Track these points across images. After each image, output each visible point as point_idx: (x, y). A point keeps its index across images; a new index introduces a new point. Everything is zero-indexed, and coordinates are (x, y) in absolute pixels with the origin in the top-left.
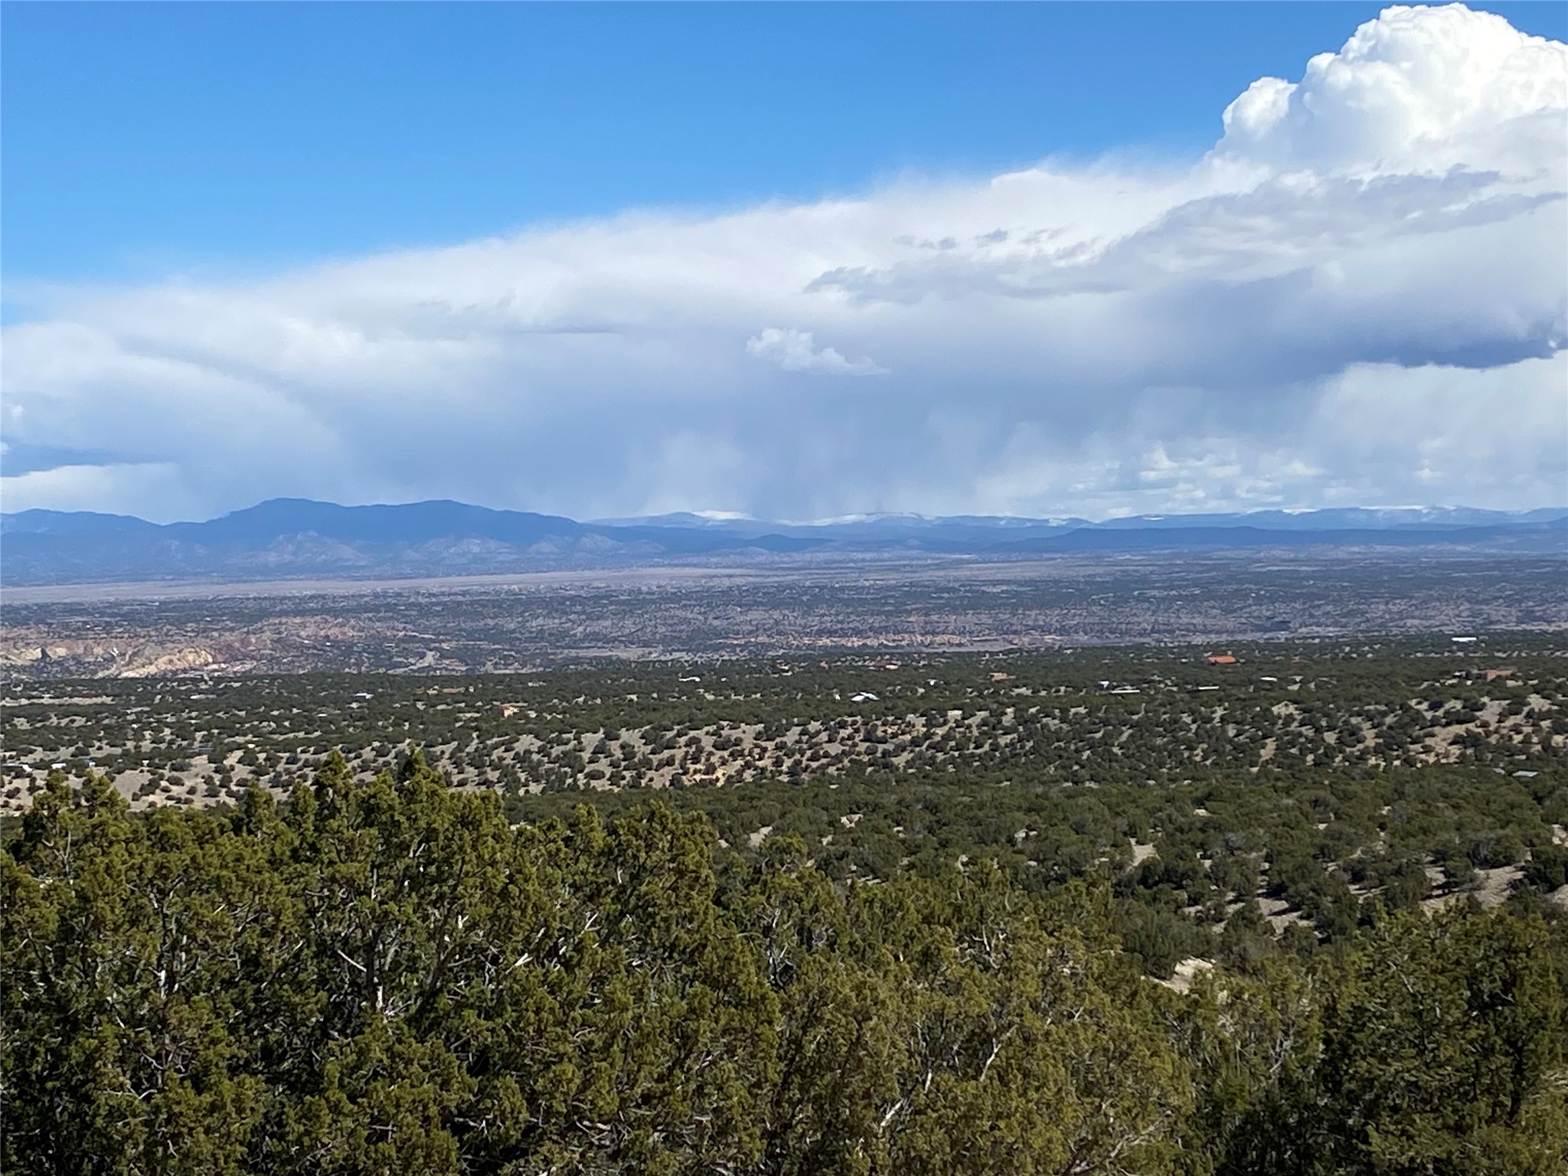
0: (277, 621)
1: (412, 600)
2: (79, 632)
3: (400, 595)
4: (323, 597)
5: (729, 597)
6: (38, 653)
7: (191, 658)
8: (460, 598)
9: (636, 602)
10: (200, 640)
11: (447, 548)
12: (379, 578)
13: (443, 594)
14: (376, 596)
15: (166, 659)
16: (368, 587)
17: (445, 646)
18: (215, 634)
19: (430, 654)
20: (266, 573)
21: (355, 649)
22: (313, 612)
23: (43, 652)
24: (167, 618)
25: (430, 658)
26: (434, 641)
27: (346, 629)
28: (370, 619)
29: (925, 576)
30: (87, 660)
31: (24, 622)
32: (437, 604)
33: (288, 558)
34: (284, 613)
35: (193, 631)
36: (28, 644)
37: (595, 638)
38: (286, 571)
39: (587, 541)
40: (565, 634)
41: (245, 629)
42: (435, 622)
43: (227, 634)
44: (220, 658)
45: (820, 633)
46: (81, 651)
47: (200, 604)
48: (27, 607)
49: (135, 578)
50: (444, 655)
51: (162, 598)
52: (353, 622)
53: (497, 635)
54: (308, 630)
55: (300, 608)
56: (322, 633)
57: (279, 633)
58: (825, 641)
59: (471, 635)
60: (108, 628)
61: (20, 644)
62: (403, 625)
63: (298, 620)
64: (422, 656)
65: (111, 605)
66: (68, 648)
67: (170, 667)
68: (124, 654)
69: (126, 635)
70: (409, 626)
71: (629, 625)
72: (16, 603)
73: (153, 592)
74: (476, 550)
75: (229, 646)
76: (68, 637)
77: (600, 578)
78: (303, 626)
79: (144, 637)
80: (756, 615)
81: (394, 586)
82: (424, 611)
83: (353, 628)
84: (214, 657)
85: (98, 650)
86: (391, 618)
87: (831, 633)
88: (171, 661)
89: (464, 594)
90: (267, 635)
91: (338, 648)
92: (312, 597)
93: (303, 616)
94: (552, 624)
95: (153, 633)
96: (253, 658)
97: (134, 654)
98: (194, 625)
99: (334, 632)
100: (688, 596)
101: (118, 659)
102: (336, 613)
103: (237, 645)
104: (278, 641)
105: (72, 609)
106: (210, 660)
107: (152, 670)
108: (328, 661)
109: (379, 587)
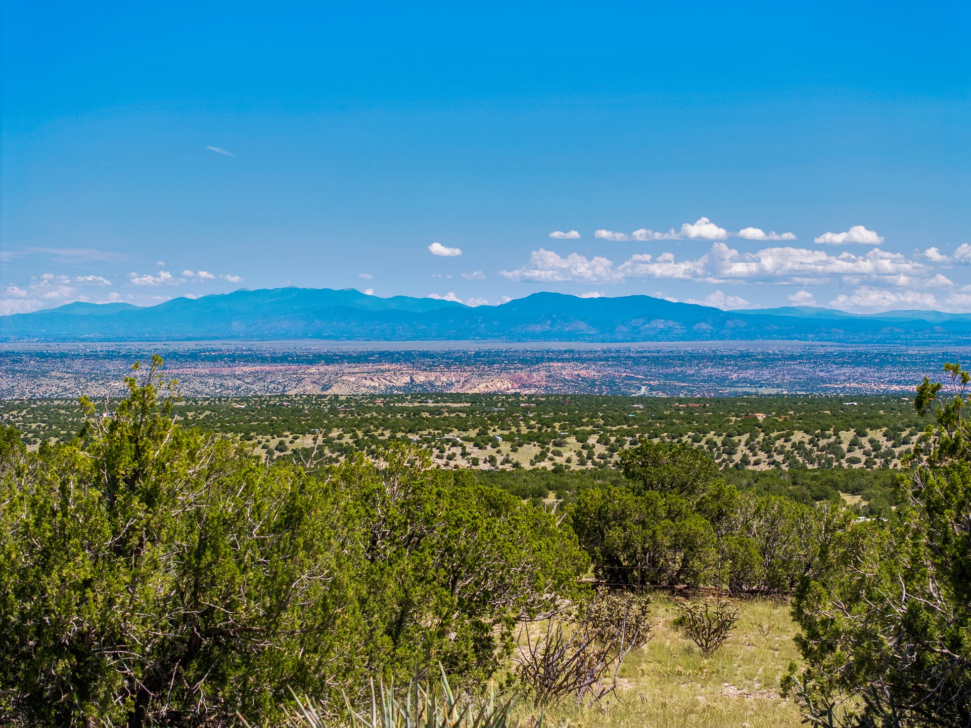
0: (547, 365)
1: (627, 354)
2: (431, 368)
3: (618, 351)
4: (572, 351)
5: (827, 358)
6: (408, 379)
7: (498, 385)
8: (656, 354)
9: (767, 360)
10: (504, 375)
11: (643, 324)
12: (603, 341)
13: (645, 351)
14: (604, 352)
15: (484, 385)
16: (599, 347)
17: (652, 382)
18: (512, 371)
19: (644, 388)
20: (534, 337)
21: (597, 383)
22: (568, 360)
23: (411, 378)
24: (480, 361)
25: (643, 390)
26: (643, 380)
27: (590, 371)
28: (603, 365)
29: (950, 349)
30: (437, 384)
31: (397, 361)
32: (643, 357)
33: (547, 328)
34: (550, 360)
35: (498, 369)
36: (402, 373)
37: (745, 381)
38: (547, 336)
39: (730, 323)
40: (725, 378)
41: (529, 369)
42: (644, 368)
43: (519, 371)
44: (516, 386)
45: (891, 382)
46: (433, 379)
47: (498, 353)
48: (397, 353)
49: (457, 338)
50: (652, 389)
51: (476, 350)
52: (593, 367)
53: (684, 378)
54: (568, 371)
55: (558, 357)
56: (576, 372)
57: (550, 372)
58: (895, 388)
59: (666, 376)
60: (448, 365)
61: (398, 373)
62: (624, 370)
63: (560, 364)
64: (640, 389)
65: (446, 353)
66: (426, 377)
67: (486, 390)
68: (459, 381)
69: (459, 370)
70: (628, 370)
71: (766, 374)
72: (392, 350)
73: (470, 346)
74: (661, 326)
75: (521, 378)
76: (425, 370)
77: (740, 345)
78: (563, 368)
79: (470, 371)
80: (847, 370)
81: (614, 346)
82: (636, 361)
83: (594, 370)
84: (512, 385)
85: (444, 379)
86: (616, 365)
87: (898, 383)
88: (487, 386)
89: (658, 352)
90: (543, 373)
91: (586, 382)
92: (565, 352)
93: (563, 362)
94: (717, 371)
95: (475, 369)
96: (536, 386)
97: (465, 381)
98: (498, 366)
99: (583, 373)
100: (801, 357)
101: (456, 384)
102: (581, 360)
103: (526, 378)
104: (550, 376)
105: (424, 355)
106: (510, 387)
107: (476, 391)
108: (582, 390)
109: (605, 346)
